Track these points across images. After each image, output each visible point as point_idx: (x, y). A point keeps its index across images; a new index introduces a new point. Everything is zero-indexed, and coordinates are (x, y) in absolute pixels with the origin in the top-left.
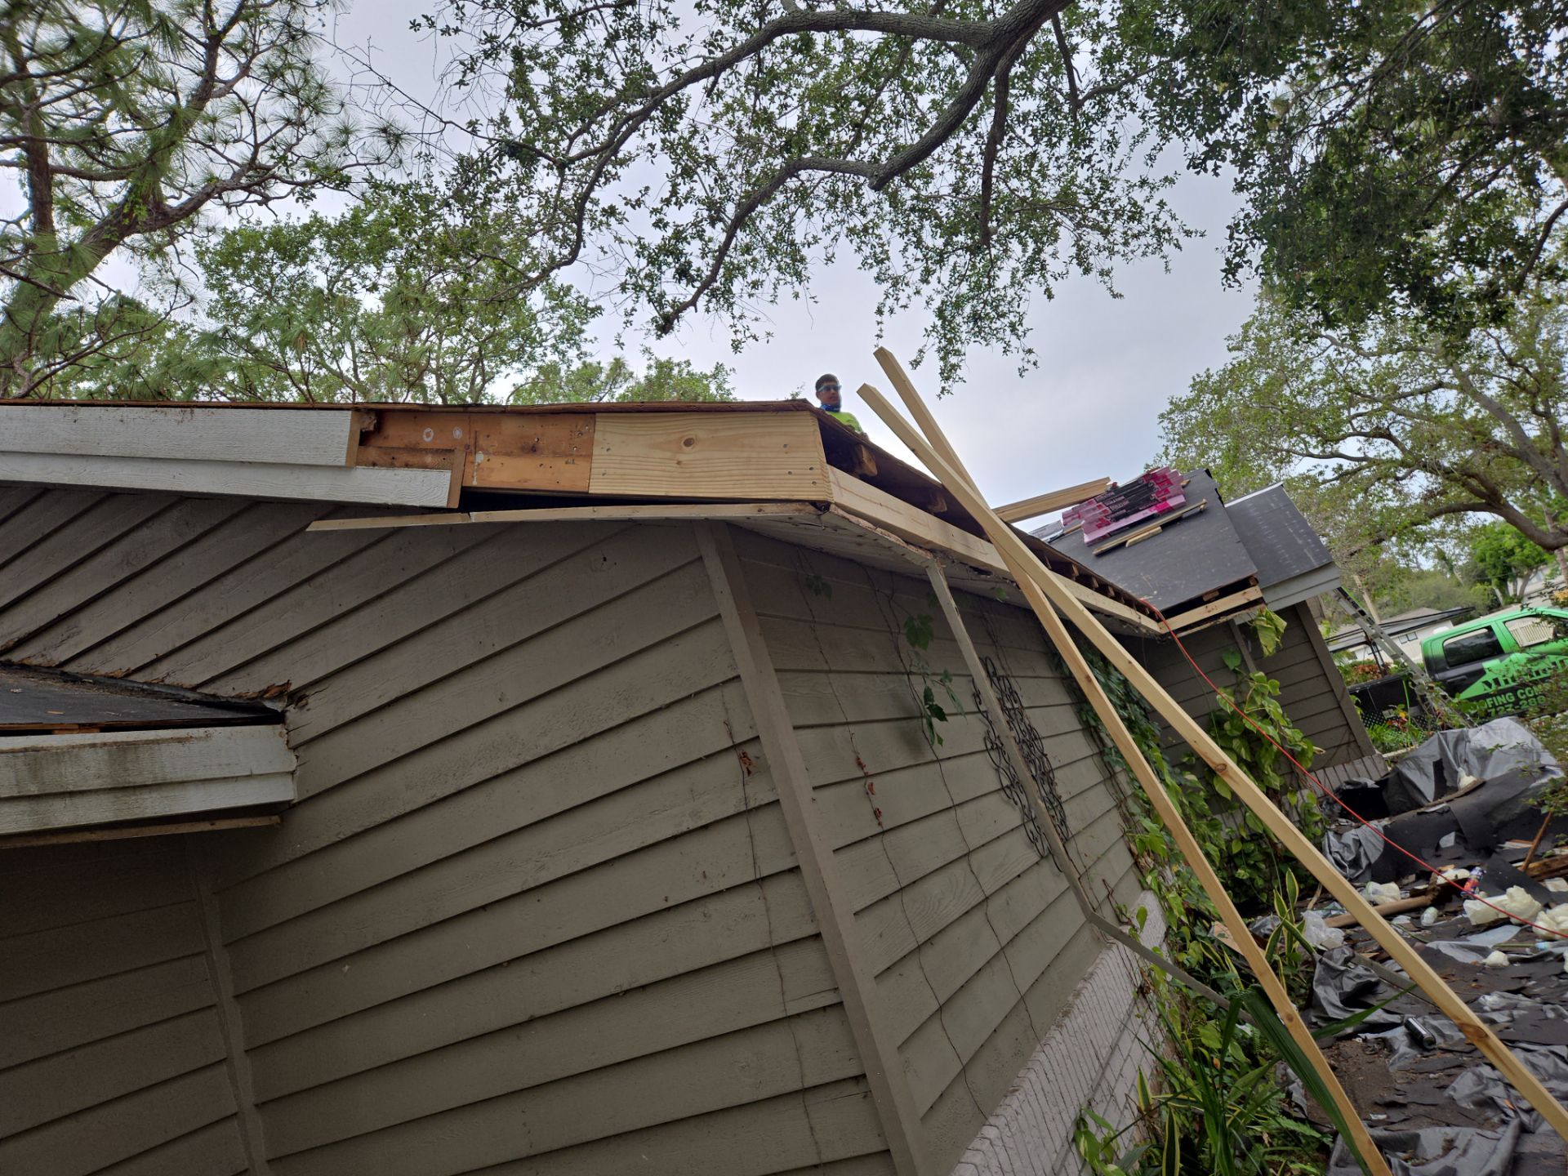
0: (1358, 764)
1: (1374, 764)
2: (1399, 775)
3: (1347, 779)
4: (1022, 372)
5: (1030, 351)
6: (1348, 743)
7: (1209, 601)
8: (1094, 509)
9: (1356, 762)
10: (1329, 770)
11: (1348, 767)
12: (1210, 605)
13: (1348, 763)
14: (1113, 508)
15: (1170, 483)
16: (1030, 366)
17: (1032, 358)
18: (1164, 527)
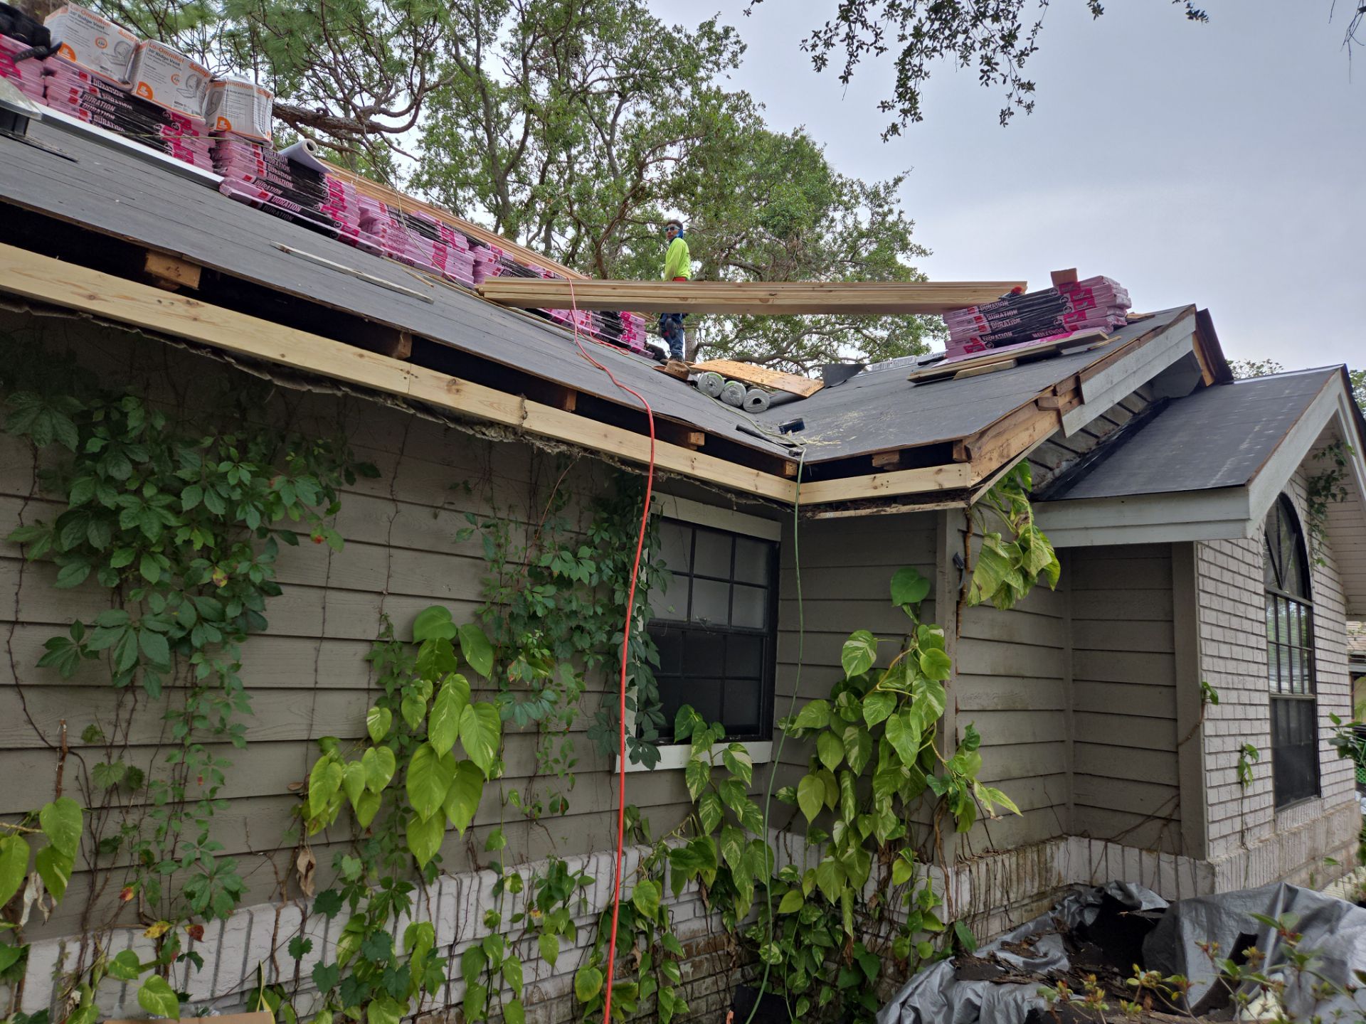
0: (1166, 861)
1: (1194, 877)
2: (1176, 921)
3: (1120, 879)
4: (1006, 114)
5: (1029, 87)
6: (1167, 820)
7: (881, 470)
8: (969, 322)
9: (1164, 857)
10: (1114, 849)
11: (1148, 859)
12: (881, 477)
13: (1149, 850)
14: (994, 325)
15: (1092, 304)
16: (1019, 111)
17: (1027, 97)
18: (1022, 361)
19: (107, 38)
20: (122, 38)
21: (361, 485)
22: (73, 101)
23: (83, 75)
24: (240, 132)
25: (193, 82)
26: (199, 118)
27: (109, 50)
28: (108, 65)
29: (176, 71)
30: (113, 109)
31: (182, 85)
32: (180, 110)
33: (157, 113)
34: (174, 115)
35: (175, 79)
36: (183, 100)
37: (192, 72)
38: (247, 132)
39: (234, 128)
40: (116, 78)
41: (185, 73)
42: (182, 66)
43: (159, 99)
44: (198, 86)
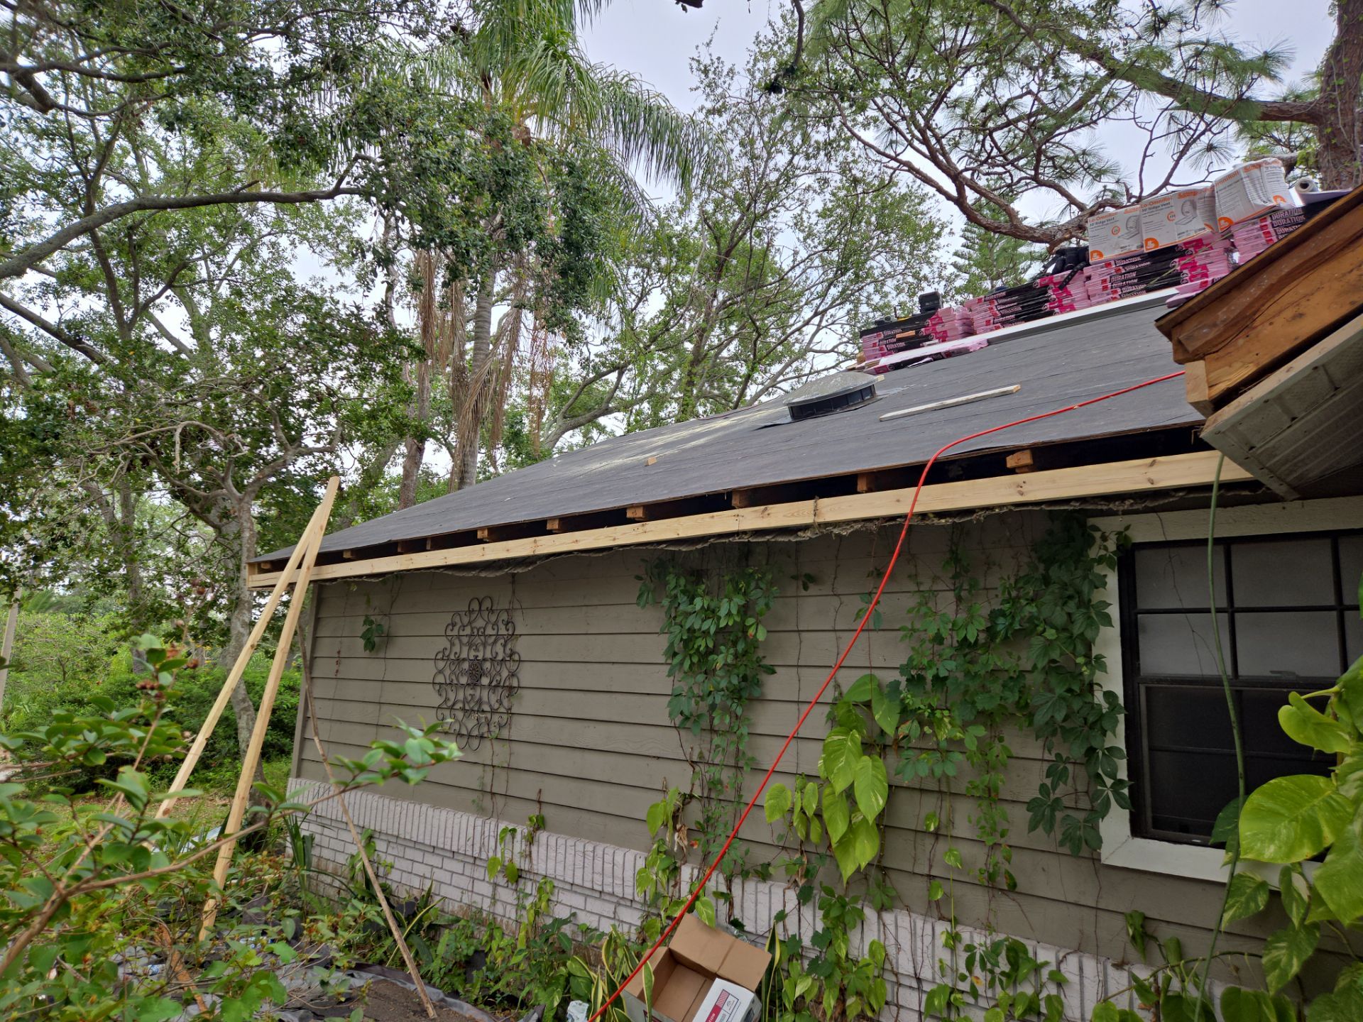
19: (1118, 224)
20: (1128, 215)
21: (813, 589)
22: (1105, 288)
23: (1108, 265)
24: (1242, 218)
25: (1188, 207)
26: (1202, 232)
27: (1123, 231)
28: (1126, 243)
29: (1168, 211)
30: (1134, 274)
31: (1180, 216)
32: (1185, 238)
33: (1171, 252)
34: (1185, 244)
35: (1171, 217)
36: (1183, 228)
37: (1183, 200)
38: (1250, 213)
39: (1235, 220)
40: (1134, 248)
41: (1176, 205)
42: (1172, 202)
43: (1164, 243)
44: (1194, 207)
